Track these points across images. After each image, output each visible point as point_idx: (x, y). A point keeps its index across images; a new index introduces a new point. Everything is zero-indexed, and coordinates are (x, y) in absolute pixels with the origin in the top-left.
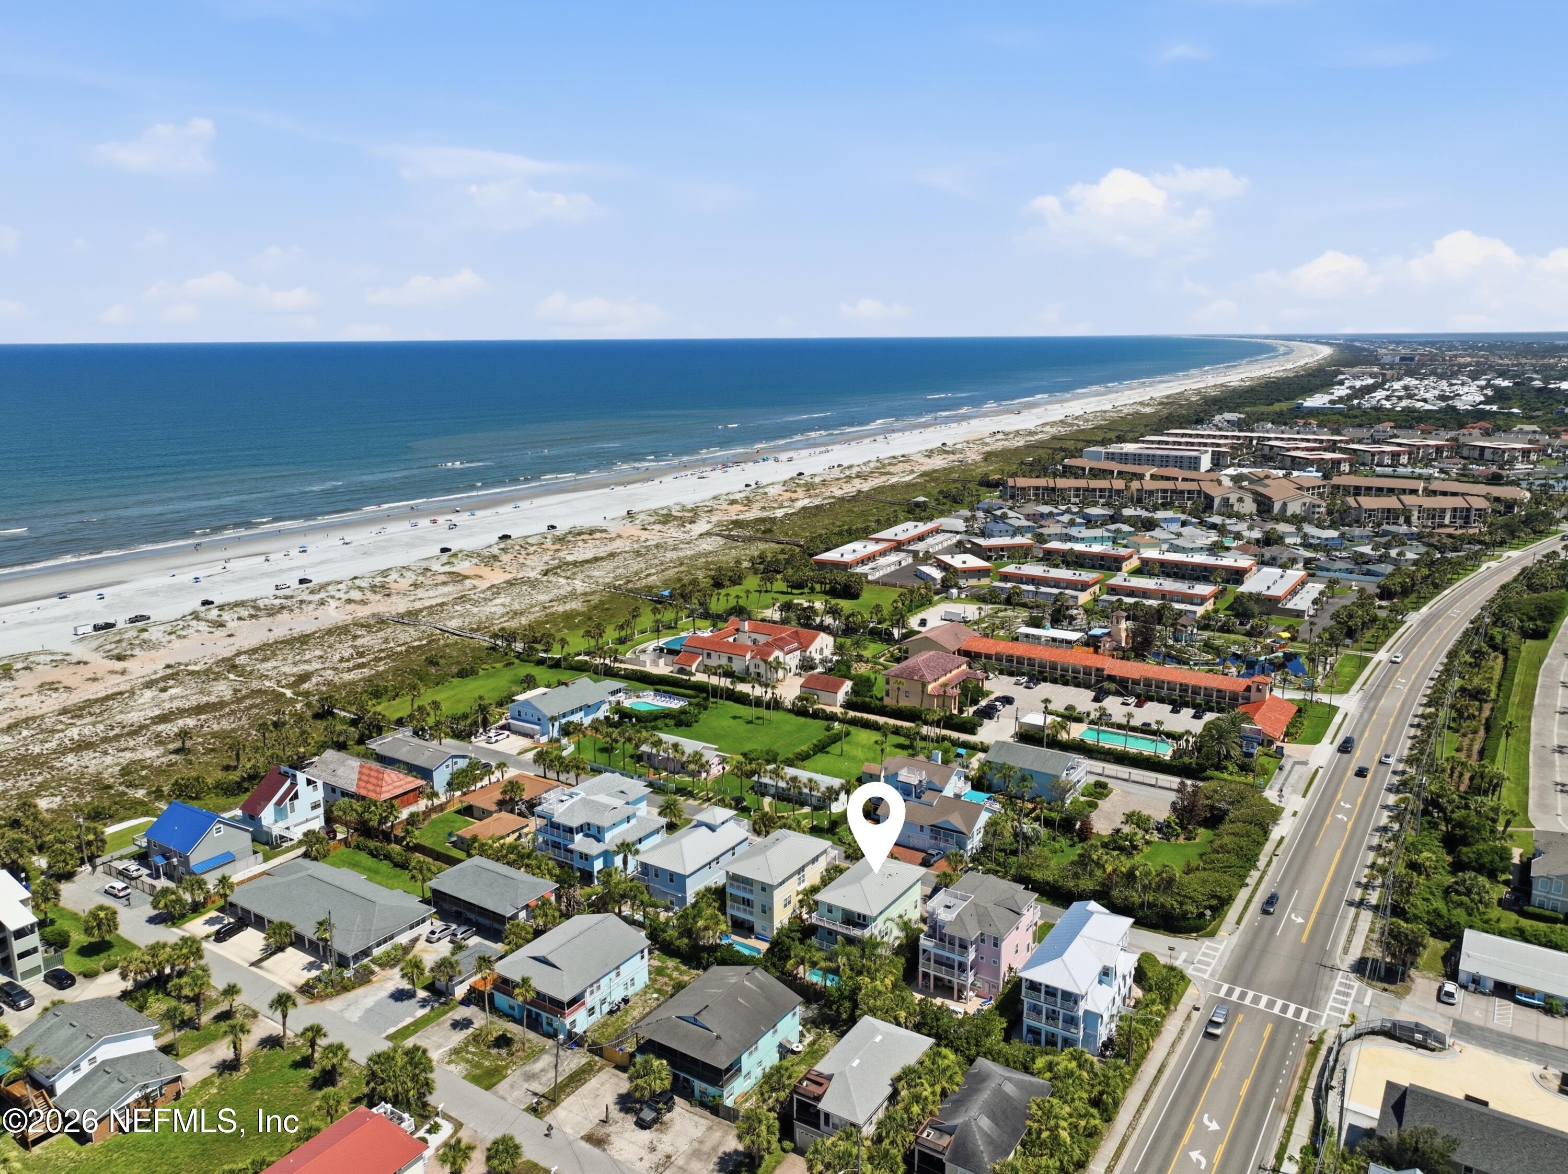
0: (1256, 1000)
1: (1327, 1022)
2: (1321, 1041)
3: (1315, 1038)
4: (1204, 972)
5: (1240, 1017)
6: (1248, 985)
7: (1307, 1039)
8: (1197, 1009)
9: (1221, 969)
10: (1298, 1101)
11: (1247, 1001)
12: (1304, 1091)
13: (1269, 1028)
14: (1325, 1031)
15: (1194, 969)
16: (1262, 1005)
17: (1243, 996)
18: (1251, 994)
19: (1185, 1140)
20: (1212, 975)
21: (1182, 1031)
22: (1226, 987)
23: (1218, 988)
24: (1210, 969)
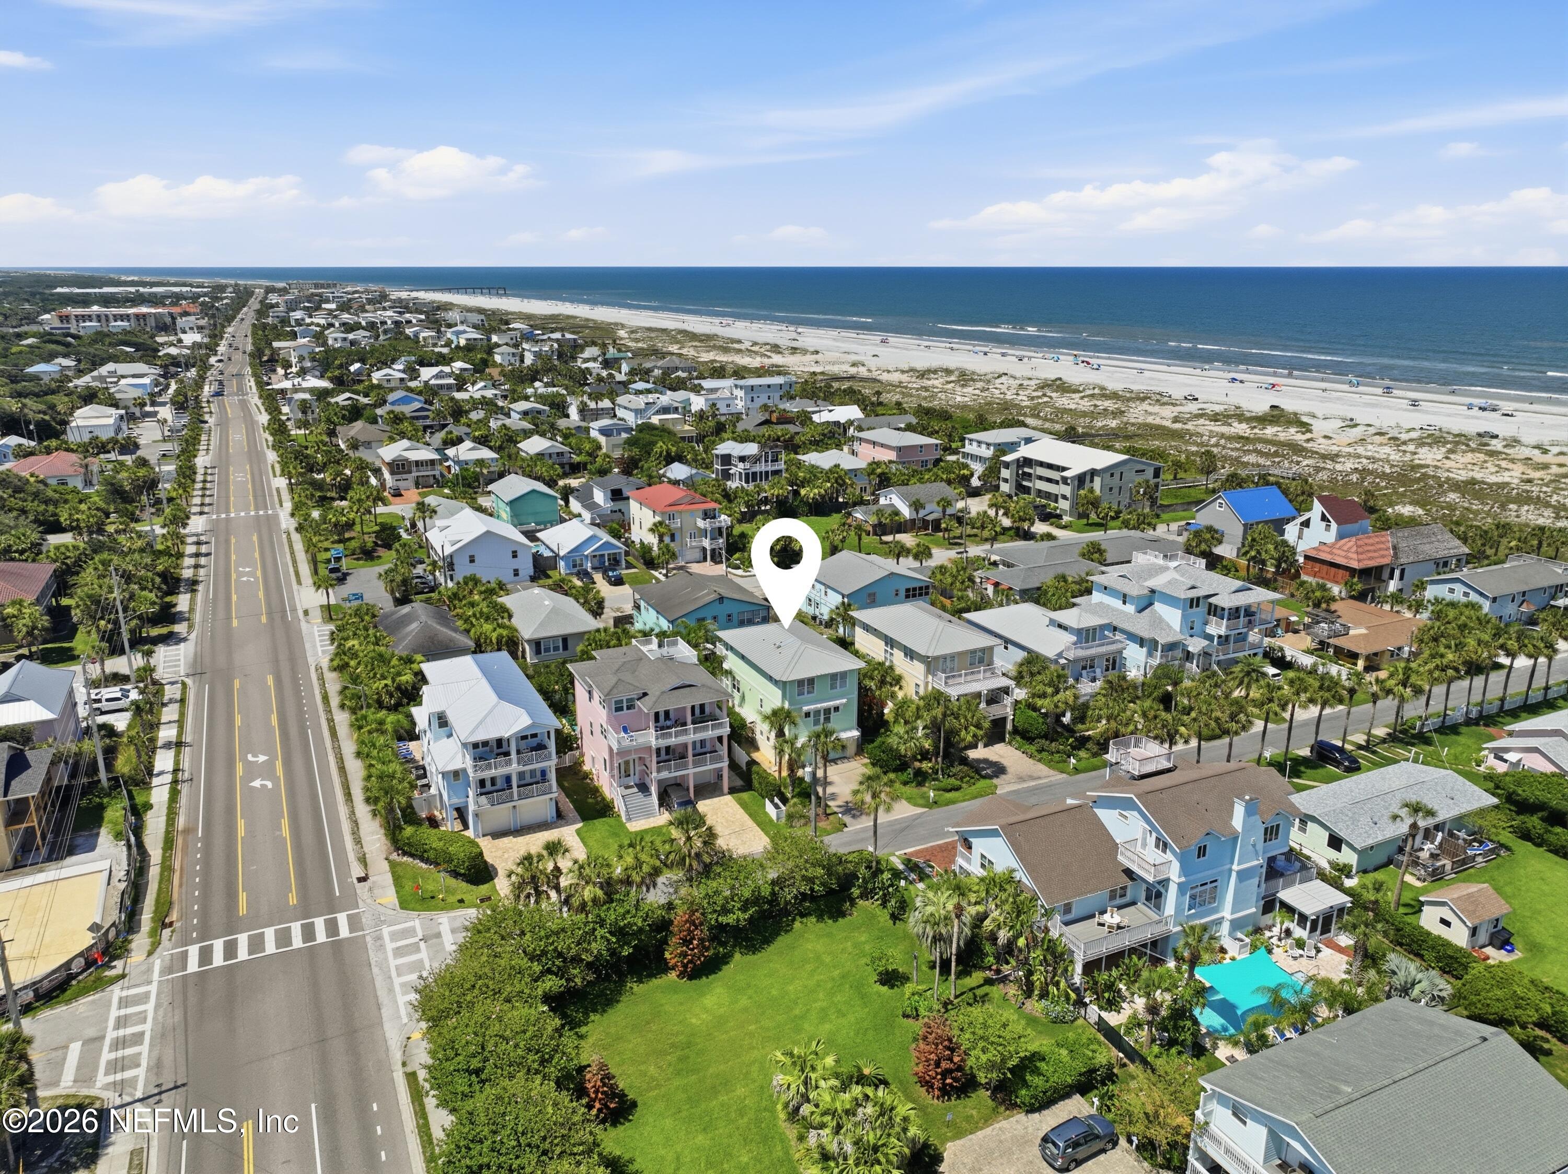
0: (284, 938)
1: (150, 970)
2: (155, 934)
3: (166, 932)
4: (394, 936)
5: (293, 899)
6: (311, 953)
7: (177, 925)
8: (360, 880)
9: (373, 957)
10: (168, 844)
11: (296, 928)
12: (164, 857)
13: (243, 909)
14: (150, 954)
15: (411, 932)
16: (270, 934)
17: (309, 933)
18: (297, 942)
19: (279, 764)
20: (379, 938)
21: (358, 841)
22: (344, 932)
23: (354, 923)
24: (390, 946)
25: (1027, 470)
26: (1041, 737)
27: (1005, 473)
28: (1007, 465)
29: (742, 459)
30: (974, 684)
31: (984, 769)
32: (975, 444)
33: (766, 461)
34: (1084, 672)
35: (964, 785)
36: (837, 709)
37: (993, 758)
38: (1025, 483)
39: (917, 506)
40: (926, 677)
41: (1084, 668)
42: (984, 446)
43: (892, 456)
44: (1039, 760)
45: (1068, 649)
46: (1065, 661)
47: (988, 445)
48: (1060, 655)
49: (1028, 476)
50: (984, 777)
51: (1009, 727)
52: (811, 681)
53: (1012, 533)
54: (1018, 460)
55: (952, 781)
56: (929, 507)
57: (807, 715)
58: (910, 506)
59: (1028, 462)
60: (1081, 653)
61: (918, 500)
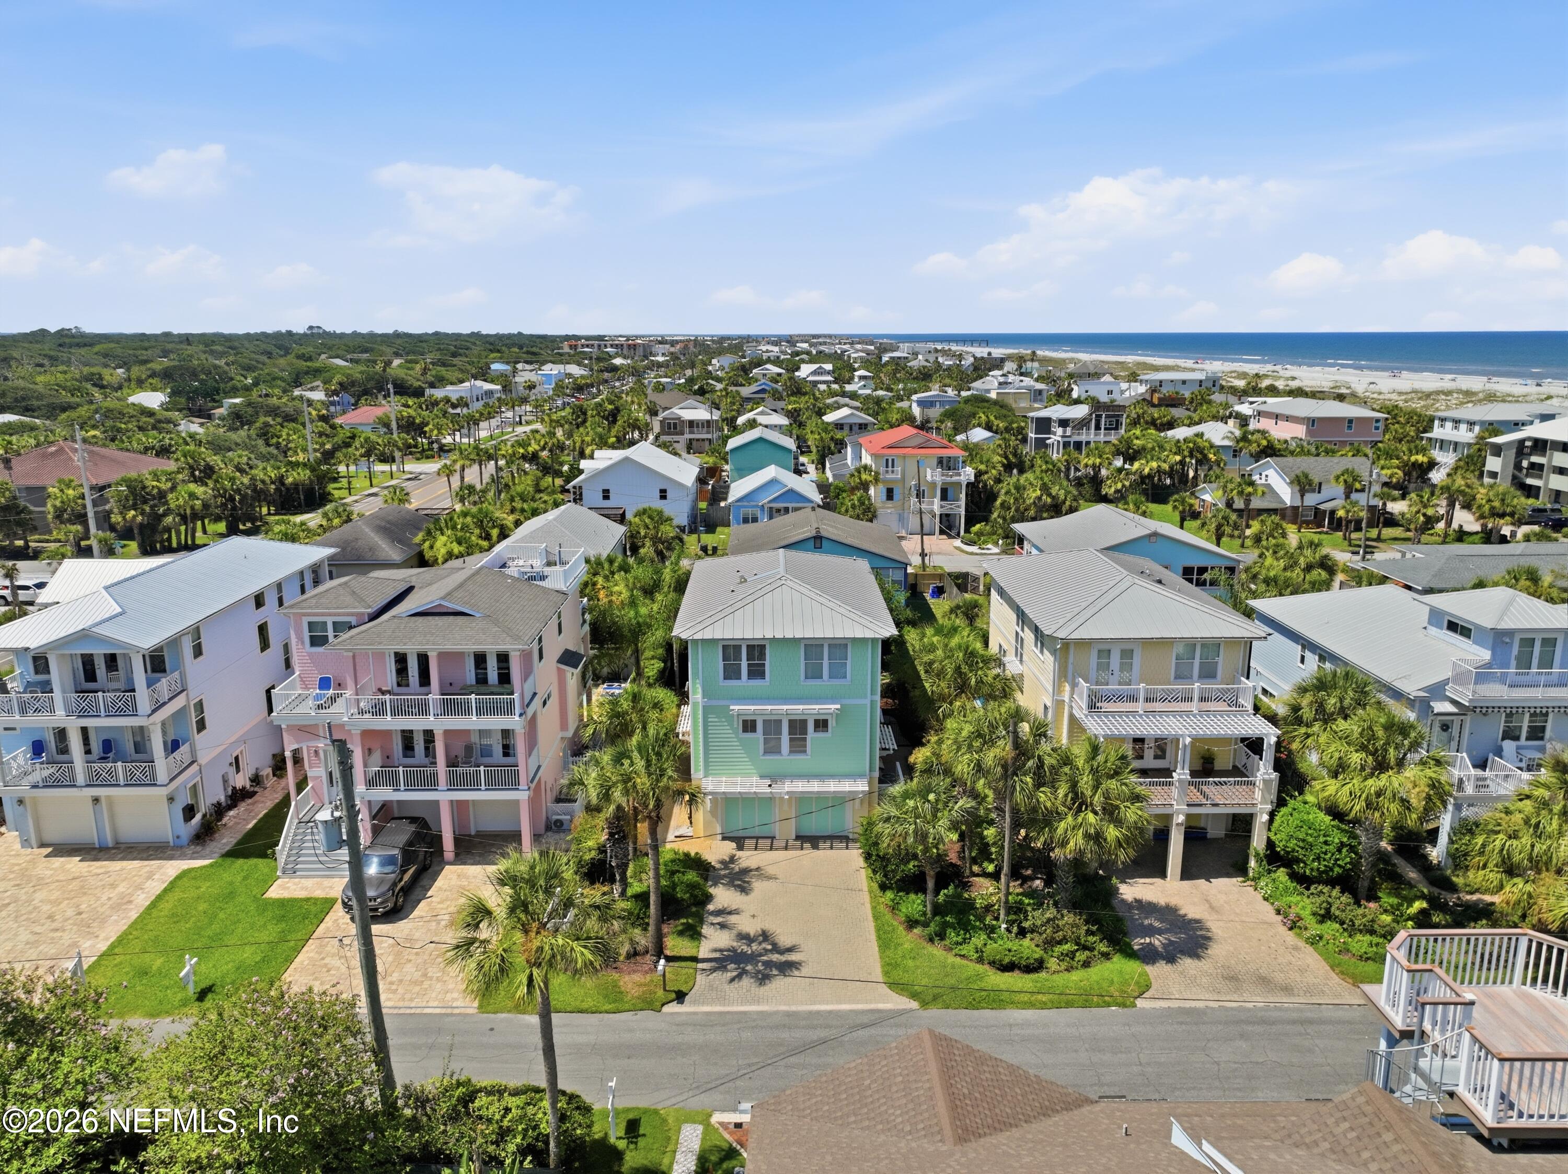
25: (1535, 459)
26: (1332, 882)
27: (1493, 463)
28: (1497, 450)
29: (1064, 423)
30: (1171, 720)
31: (1151, 931)
32: (1449, 425)
33: (1098, 427)
34: (1509, 746)
35: (1052, 963)
36: (821, 724)
37: (1191, 911)
38: (1530, 481)
39: (1303, 484)
40: (1057, 689)
41: (1510, 734)
42: (1463, 427)
43: (1300, 431)
44: (1314, 941)
45: (1459, 678)
46: (1449, 708)
47: (1471, 424)
48: (1437, 691)
49: (1536, 469)
50: (1130, 954)
51: (1258, 842)
52: (757, 650)
53: (1476, 537)
54: (1521, 442)
55: (1028, 948)
56: (1326, 492)
57: (749, 726)
58: (1292, 483)
59: (1540, 445)
60: (1496, 692)
61: (1306, 476)
